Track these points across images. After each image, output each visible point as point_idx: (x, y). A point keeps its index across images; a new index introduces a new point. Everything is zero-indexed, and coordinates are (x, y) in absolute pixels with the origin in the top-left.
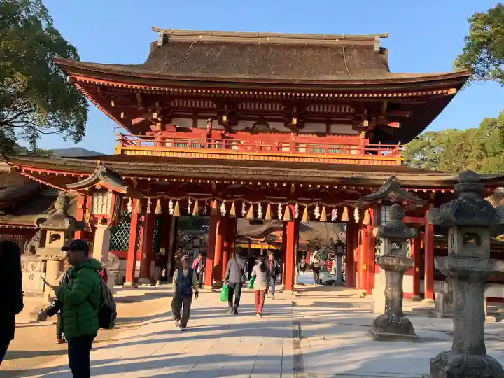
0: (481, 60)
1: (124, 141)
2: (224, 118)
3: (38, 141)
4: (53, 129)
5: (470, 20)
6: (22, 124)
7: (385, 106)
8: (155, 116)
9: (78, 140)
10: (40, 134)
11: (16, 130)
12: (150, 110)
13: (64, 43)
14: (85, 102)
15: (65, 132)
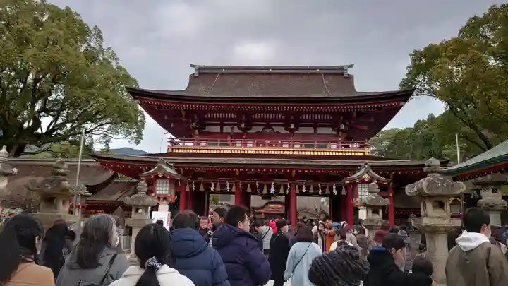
0: (419, 81)
1: (173, 143)
2: (243, 125)
3: (110, 144)
4: (120, 136)
5: (411, 55)
6: (100, 132)
7: (355, 115)
8: (194, 125)
9: (138, 143)
10: (112, 139)
11: (94, 137)
12: (191, 121)
13: (128, 76)
14: (143, 116)
15: (129, 137)
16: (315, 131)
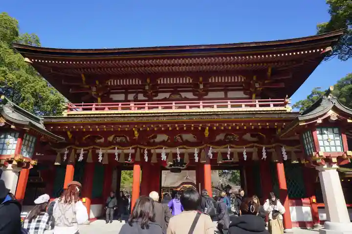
8: (94, 89)
16: (226, 94)
